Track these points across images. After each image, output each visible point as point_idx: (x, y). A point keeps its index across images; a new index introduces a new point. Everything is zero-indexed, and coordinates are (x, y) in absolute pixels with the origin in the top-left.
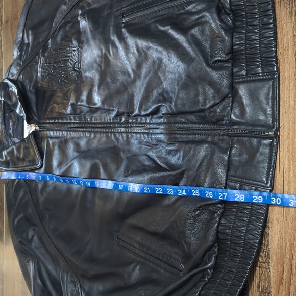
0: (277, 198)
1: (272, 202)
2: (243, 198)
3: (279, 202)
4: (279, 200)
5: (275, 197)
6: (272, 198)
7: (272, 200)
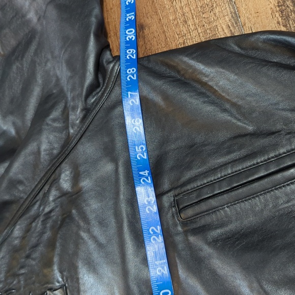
0: (126, 34)
1: (133, 39)
2: (131, 70)
3: (132, 31)
4: (129, 32)
5: (126, 37)
6: (128, 40)
7: (130, 40)
